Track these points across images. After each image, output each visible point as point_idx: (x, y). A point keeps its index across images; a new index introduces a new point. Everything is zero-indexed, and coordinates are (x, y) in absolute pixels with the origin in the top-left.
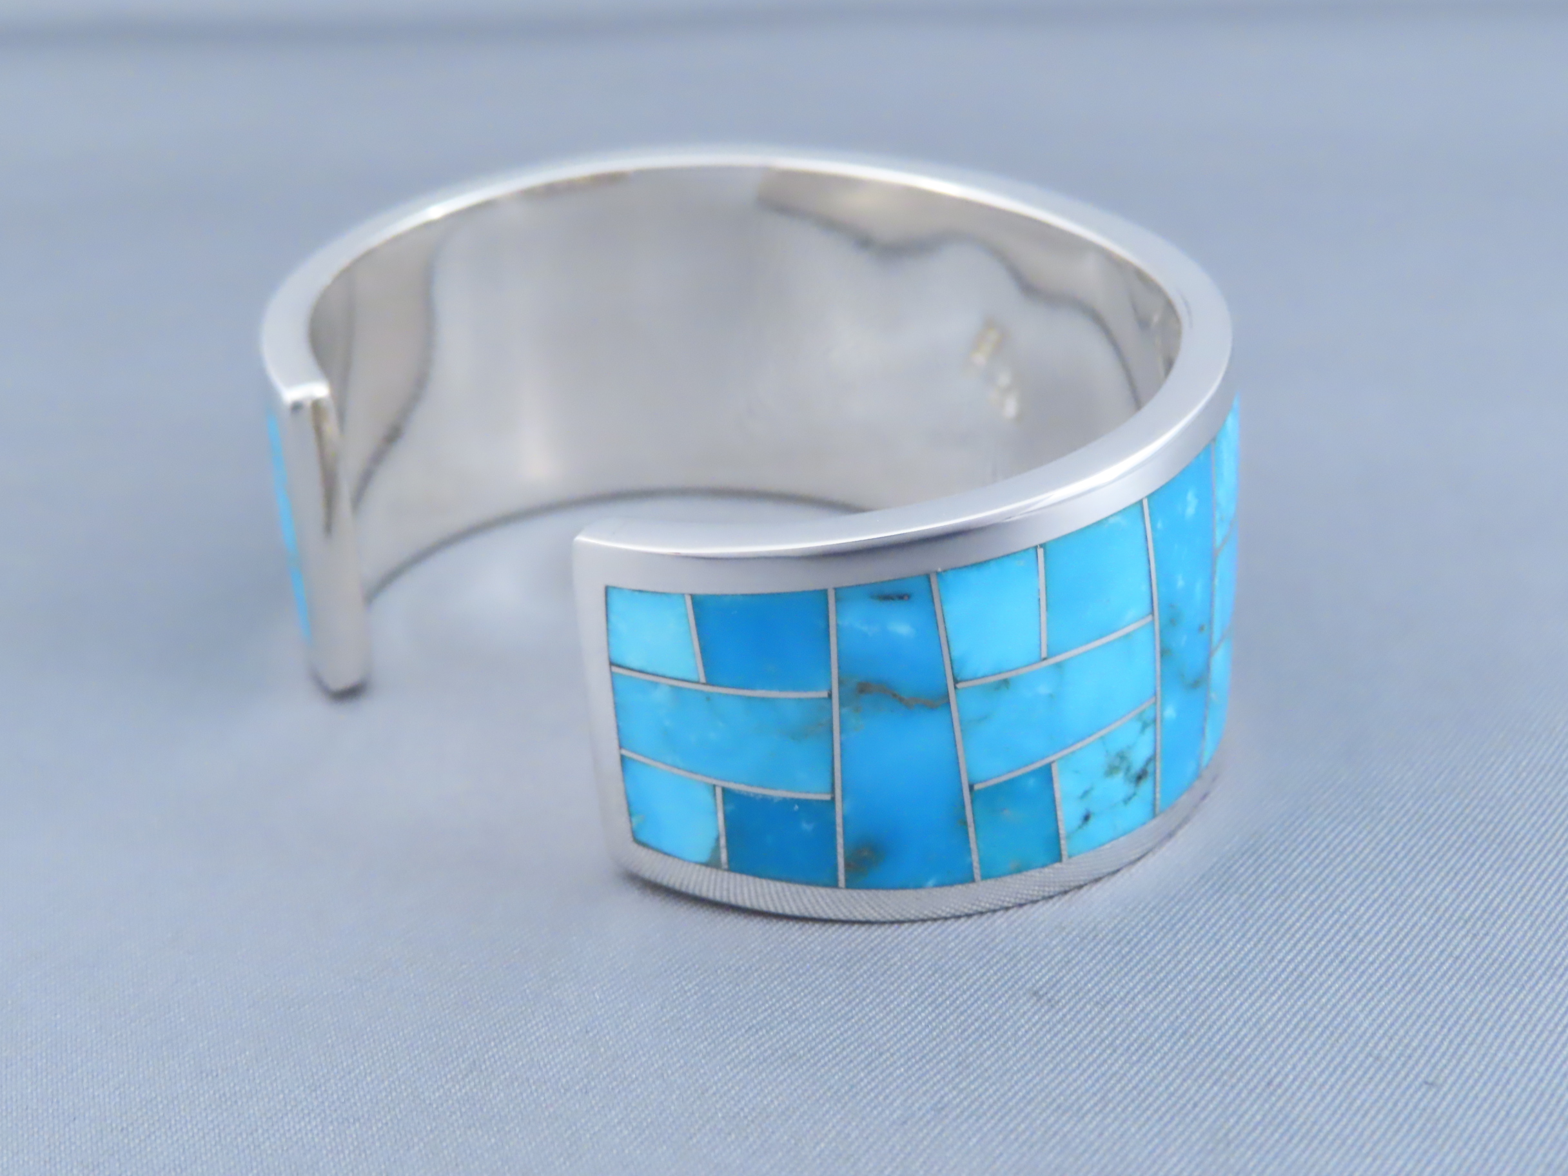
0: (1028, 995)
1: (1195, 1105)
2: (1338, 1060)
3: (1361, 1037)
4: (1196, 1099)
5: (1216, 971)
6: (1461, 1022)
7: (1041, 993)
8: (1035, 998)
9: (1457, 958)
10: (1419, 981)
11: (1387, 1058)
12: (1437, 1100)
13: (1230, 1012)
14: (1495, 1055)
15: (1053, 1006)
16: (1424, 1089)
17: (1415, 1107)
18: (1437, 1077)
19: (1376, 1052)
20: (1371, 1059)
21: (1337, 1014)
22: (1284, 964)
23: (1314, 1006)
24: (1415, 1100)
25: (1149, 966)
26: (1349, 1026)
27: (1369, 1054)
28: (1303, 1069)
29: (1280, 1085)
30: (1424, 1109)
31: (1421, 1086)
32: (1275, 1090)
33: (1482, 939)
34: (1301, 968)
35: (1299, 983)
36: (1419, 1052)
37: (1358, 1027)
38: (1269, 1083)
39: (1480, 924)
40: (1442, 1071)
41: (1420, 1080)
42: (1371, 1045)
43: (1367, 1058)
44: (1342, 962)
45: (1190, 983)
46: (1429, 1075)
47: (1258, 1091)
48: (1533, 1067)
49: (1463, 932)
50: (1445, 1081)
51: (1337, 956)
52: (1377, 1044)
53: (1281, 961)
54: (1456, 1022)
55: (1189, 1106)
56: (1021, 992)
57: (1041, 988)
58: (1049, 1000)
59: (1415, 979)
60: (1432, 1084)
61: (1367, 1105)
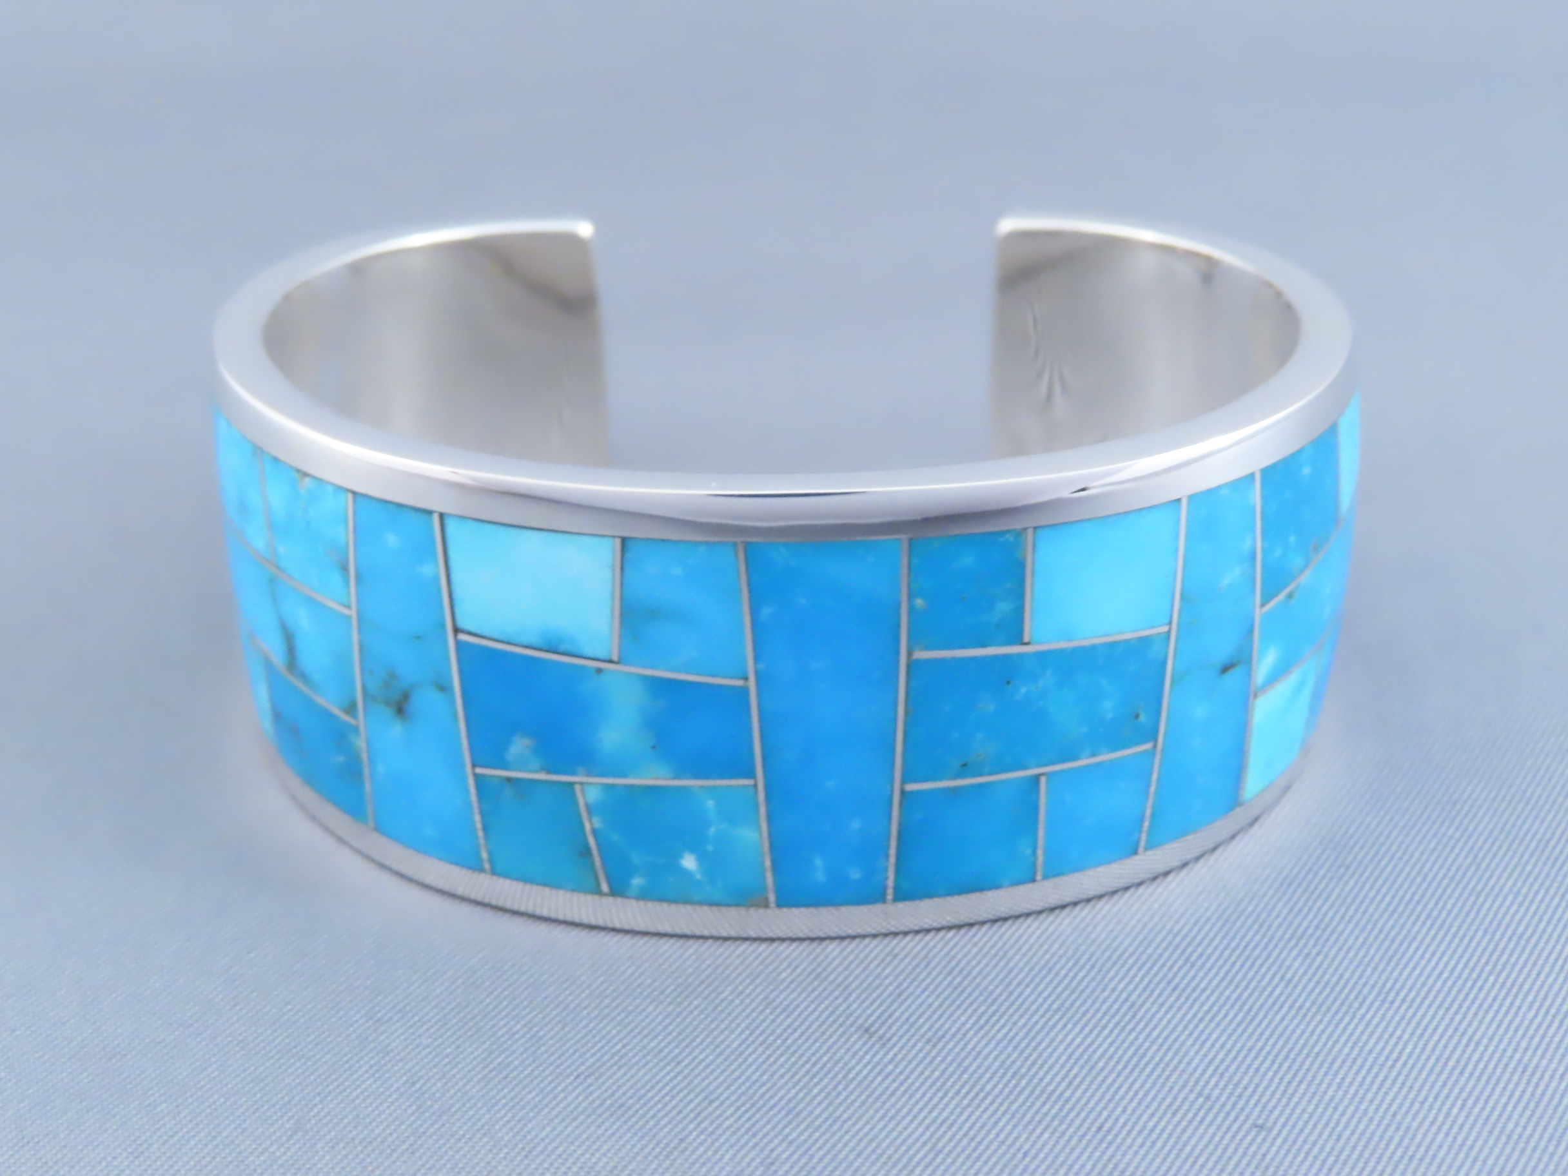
0: (860, 1032)
1: (1025, 1155)
2: (1169, 1100)
3: (1191, 1075)
4: (1026, 1147)
5: (1049, 1002)
6: (1292, 1056)
7: (873, 1029)
8: (867, 1036)
9: (1290, 981)
10: (1250, 1010)
11: (1218, 1098)
12: (1267, 1145)
13: (1062, 1047)
14: (1325, 1092)
15: (884, 1045)
16: (1253, 1133)
17: (1245, 1154)
18: (1267, 1119)
19: (1206, 1092)
20: (1201, 1100)
21: (1169, 1049)
22: (1116, 993)
23: (1145, 1040)
24: (1244, 1145)
25: (982, 998)
26: (1180, 1062)
27: (1200, 1094)
28: (1134, 1111)
29: (1109, 1131)
30: (1254, 1156)
31: (1251, 1129)
32: (1105, 1137)
33: (1314, 959)
34: (1133, 997)
35: (1131, 1014)
36: (1250, 1090)
37: (1189, 1064)
38: (1100, 1128)
39: (1312, 942)
40: (1271, 1112)
41: (1250, 1122)
42: (1202, 1083)
43: (1197, 1098)
44: (1174, 990)
45: (1021, 1016)
46: (1259, 1116)
47: (1088, 1137)
48: (1363, 1107)
49: (1295, 952)
50: (1275, 1123)
51: (1169, 983)
52: (1207, 1082)
53: (1113, 990)
54: (1287, 1057)
55: (1020, 1156)
56: (853, 1029)
57: (872, 1025)
58: (881, 1038)
59: (1246, 1008)
60: (1261, 1127)
61: (1197, 1151)
